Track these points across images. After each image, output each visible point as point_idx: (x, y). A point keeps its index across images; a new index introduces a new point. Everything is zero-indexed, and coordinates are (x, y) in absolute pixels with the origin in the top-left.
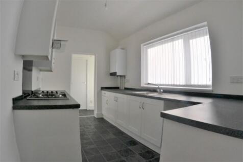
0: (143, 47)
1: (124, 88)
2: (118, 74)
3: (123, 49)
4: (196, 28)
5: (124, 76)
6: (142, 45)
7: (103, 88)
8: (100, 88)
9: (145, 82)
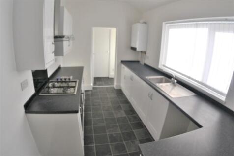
0: (165, 26)
1: (143, 64)
2: (137, 50)
3: (145, 23)
4: (226, 20)
5: (145, 52)
6: (164, 23)
7: (123, 62)
8: (120, 61)
9: (163, 64)
